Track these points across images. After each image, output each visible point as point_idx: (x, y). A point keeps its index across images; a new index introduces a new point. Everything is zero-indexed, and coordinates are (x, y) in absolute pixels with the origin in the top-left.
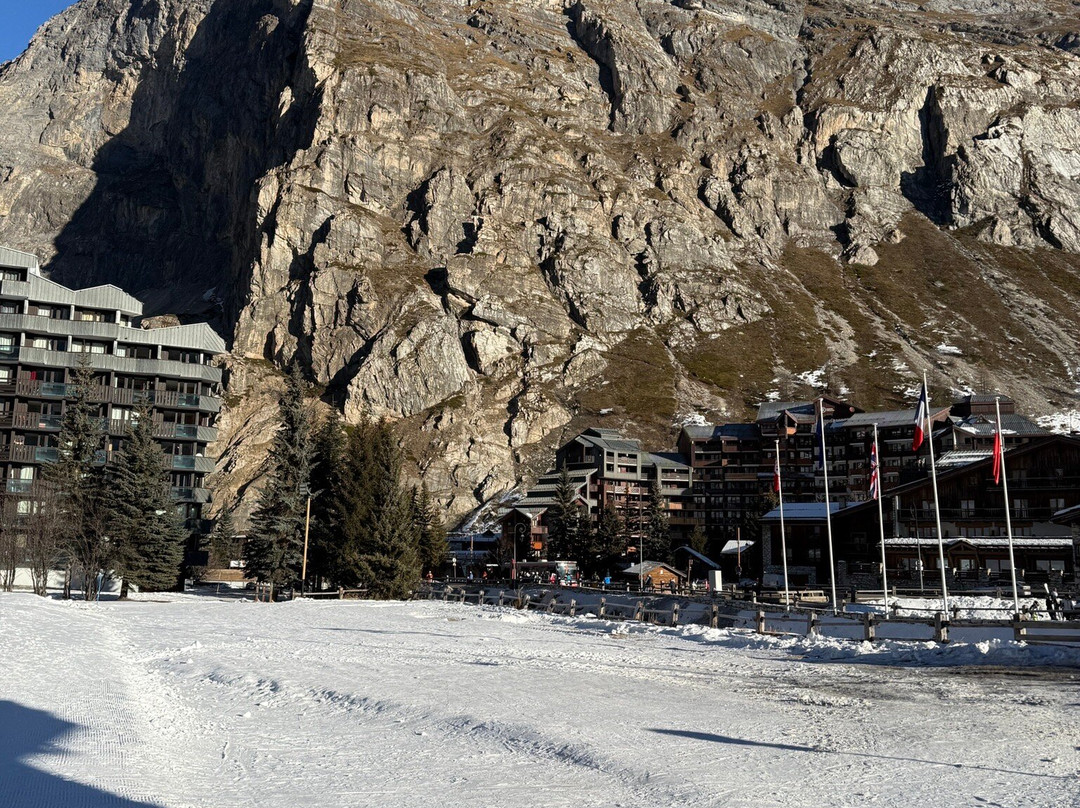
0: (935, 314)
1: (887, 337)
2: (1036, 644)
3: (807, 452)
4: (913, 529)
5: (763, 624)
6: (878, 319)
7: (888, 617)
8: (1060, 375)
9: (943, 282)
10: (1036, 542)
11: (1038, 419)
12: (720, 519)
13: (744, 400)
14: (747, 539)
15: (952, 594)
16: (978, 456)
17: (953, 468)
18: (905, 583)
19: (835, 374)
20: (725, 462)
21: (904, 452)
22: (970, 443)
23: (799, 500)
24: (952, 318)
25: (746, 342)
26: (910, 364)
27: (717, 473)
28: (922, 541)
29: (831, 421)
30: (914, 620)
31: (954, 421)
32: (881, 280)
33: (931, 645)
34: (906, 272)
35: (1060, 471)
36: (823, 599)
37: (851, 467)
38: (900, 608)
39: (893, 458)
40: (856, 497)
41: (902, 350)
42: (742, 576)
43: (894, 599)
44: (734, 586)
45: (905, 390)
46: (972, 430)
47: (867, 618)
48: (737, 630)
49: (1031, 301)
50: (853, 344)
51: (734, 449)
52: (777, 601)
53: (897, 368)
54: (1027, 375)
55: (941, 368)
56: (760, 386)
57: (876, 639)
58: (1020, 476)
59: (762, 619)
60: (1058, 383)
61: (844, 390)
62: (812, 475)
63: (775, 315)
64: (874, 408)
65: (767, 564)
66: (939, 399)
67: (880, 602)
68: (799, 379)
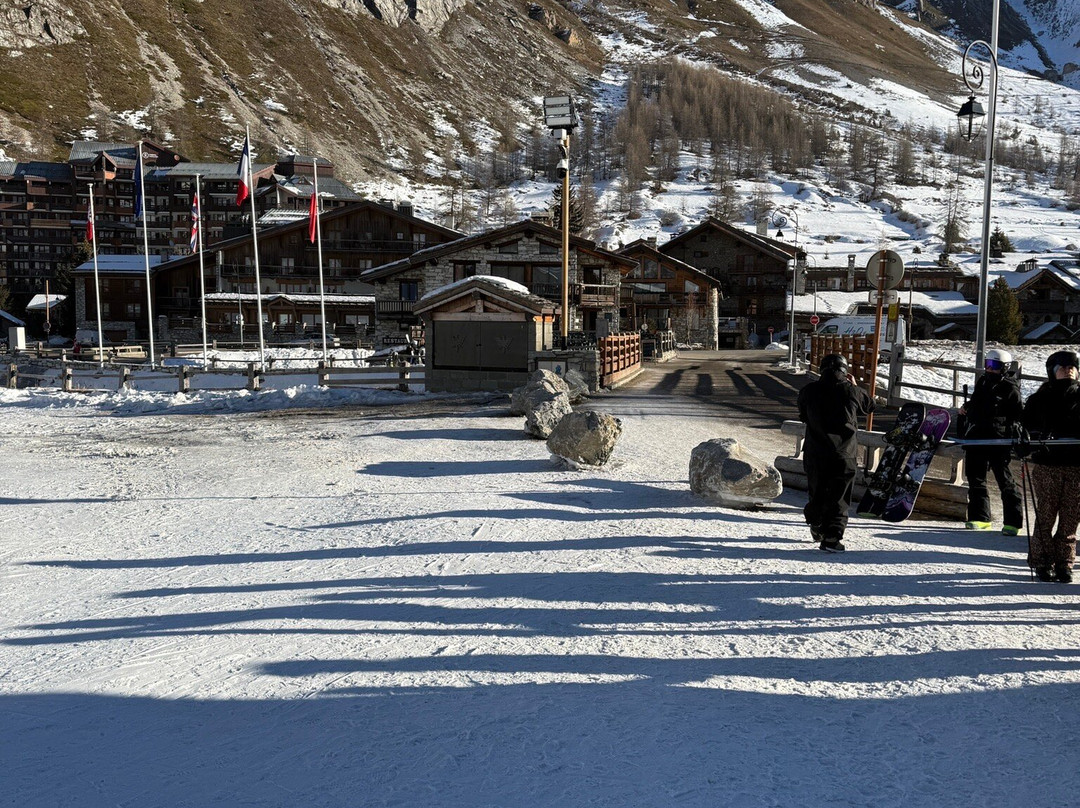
0: (263, 67)
1: (215, 83)
2: (336, 387)
3: (128, 200)
4: (235, 285)
5: (70, 382)
6: (205, 63)
7: (206, 369)
8: (374, 145)
9: (271, 33)
10: (346, 299)
11: (354, 185)
12: (26, 272)
13: (54, 135)
14: (57, 293)
15: (270, 347)
16: (299, 216)
17: (275, 226)
18: (225, 336)
19: (160, 117)
20: (30, 206)
21: (228, 208)
22: (293, 202)
23: (119, 251)
24: (280, 73)
25: (56, 67)
26: (237, 115)
27: (20, 217)
28: (243, 296)
29: (154, 168)
30: (231, 371)
31: (278, 180)
32: (209, 20)
33: (244, 393)
34: (235, 16)
35: (369, 235)
36: (142, 354)
37: (175, 219)
38: (219, 360)
39: (220, 213)
40: (180, 251)
41: (229, 99)
42: (52, 333)
43: (214, 353)
44: (41, 344)
45: (232, 143)
46: (295, 190)
47: (182, 370)
48: (40, 389)
49: (352, 68)
50: (179, 87)
51: (42, 192)
52: (90, 358)
53: (224, 118)
54: (345, 141)
55: (268, 124)
56: (74, 121)
57: (191, 390)
58: (335, 238)
59: (69, 377)
60: (372, 152)
61: (169, 136)
62: (133, 226)
63: (91, 40)
64: (200, 159)
65: (81, 320)
66: (265, 156)
67: (201, 356)
68: (120, 118)
